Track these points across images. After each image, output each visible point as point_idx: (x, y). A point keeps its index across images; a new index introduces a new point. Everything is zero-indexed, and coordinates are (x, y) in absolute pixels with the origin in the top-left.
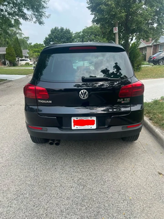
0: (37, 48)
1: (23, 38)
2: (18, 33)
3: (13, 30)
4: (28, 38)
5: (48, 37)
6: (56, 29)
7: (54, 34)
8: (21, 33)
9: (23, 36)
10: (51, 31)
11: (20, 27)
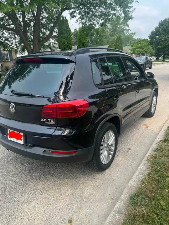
0: (140, 44)
1: (129, 34)
2: (125, 30)
3: (121, 27)
4: (134, 34)
5: (155, 30)
6: (166, 20)
7: (162, 27)
8: (128, 30)
9: (130, 32)
10: (160, 24)
11: (128, 24)
